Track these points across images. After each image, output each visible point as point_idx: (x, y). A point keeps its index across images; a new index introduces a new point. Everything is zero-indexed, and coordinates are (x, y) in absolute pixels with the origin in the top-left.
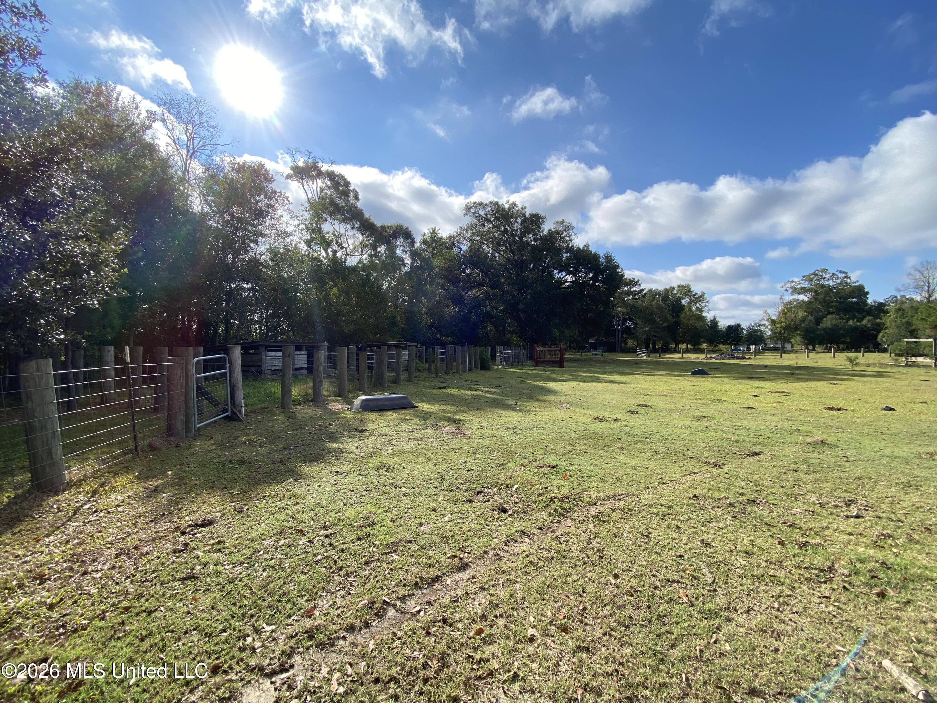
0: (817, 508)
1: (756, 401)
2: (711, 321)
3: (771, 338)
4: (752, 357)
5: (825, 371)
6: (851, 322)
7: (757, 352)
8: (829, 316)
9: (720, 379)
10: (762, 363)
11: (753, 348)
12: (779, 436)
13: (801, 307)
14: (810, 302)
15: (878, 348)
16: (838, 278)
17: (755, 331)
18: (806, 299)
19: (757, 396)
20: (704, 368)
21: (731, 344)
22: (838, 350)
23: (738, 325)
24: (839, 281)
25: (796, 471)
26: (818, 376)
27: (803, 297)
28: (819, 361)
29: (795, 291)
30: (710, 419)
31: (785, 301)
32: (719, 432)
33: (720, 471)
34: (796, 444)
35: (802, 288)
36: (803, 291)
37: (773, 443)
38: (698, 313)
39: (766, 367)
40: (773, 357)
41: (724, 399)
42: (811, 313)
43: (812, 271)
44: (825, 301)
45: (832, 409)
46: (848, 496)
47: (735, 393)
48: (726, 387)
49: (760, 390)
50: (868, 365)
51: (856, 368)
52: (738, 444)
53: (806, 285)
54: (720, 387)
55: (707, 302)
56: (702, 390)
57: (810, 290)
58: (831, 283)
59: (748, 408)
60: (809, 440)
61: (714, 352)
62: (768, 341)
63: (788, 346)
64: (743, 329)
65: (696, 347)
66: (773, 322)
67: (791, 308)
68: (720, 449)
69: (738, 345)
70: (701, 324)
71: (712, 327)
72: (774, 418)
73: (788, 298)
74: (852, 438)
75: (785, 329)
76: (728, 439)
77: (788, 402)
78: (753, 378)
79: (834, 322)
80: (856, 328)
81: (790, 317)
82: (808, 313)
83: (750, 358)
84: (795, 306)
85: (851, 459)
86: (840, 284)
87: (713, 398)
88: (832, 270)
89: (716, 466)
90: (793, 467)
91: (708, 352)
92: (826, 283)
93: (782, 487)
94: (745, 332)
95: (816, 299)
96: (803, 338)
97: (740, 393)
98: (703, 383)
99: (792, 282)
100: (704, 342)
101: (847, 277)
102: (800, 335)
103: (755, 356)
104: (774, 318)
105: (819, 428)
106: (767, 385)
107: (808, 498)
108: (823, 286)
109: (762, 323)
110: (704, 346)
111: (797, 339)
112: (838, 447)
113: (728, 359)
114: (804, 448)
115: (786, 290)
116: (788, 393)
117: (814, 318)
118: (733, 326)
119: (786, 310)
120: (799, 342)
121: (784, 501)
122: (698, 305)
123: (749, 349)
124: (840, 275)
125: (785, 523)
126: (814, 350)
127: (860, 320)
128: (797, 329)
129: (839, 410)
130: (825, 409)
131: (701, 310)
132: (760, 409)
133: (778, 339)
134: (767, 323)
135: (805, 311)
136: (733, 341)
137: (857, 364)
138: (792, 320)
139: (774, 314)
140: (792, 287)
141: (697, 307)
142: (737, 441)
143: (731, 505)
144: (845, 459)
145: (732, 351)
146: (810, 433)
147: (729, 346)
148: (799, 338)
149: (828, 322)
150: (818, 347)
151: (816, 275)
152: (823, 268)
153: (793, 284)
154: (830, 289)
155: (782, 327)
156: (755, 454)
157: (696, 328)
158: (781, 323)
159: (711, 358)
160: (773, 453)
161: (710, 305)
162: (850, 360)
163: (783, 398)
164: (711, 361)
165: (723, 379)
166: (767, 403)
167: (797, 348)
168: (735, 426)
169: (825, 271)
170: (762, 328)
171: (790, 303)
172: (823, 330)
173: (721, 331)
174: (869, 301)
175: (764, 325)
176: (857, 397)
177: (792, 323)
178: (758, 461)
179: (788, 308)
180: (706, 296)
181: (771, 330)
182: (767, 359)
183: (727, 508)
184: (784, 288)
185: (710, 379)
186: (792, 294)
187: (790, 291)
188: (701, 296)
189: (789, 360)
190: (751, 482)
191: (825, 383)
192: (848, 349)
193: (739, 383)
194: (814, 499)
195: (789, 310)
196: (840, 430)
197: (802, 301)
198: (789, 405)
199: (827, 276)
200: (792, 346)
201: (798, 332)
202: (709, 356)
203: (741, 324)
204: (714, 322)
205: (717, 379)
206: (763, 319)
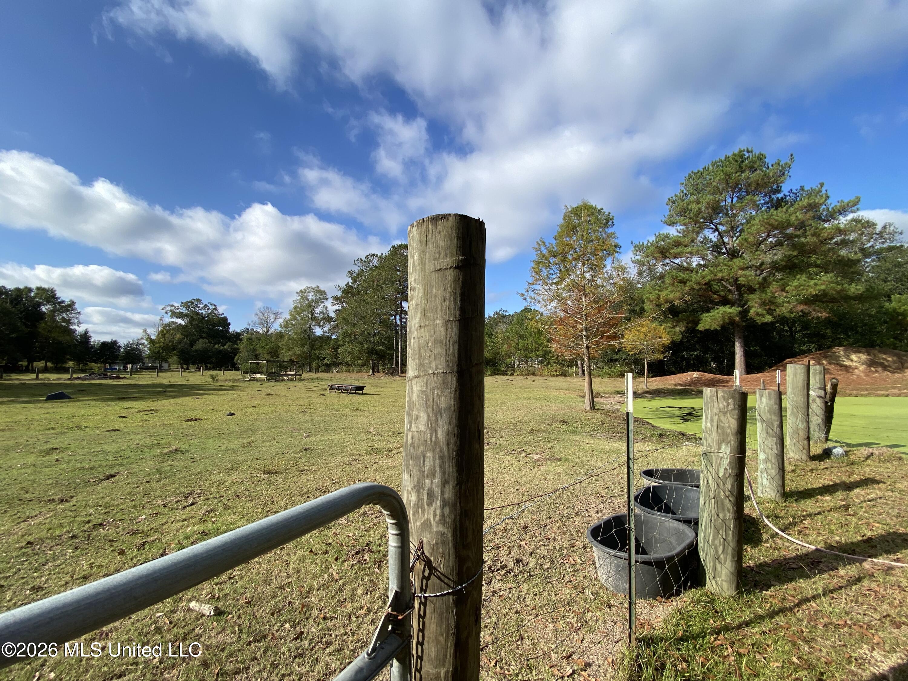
0: (161, 509)
1: (122, 422)
2: (81, 336)
3: (149, 357)
4: (128, 376)
5: (193, 387)
6: (217, 346)
7: (133, 371)
8: (201, 340)
9: (84, 403)
10: (137, 383)
11: (129, 367)
12: (139, 453)
13: (178, 330)
14: (185, 327)
15: (235, 368)
16: (209, 309)
17: (133, 349)
18: (183, 323)
19: (124, 417)
20: (64, 391)
21: (105, 363)
22: (206, 369)
23: (115, 343)
24: (210, 311)
25: (148, 482)
26: (186, 392)
27: (180, 321)
28: (190, 379)
29: (174, 314)
30: (62, 450)
31: (164, 323)
32: (72, 463)
33: (67, 505)
34: (154, 457)
35: (181, 313)
36: (181, 315)
37: (132, 461)
38: (64, 324)
39: (140, 386)
40: (149, 376)
41: (85, 424)
42: (186, 336)
43: (189, 300)
44: (198, 326)
45: (191, 420)
46: (187, 491)
47: (99, 417)
48: (91, 411)
49: (130, 410)
50: (225, 381)
51: (216, 384)
52: (94, 471)
53: (184, 310)
54: (83, 412)
55: (78, 313)
56: (58, 417)
57: (186, 316)
58: (204, 312)
59: (112, 430)
60: (166, 450)
61: (83, 371)
62: (146, 360)
63: (165, 366)
64: (120, 347)
65: (59, 365)
66: (152, 341)
67: (170, 329)
68: (70, 481)
69: (113, 363)
70: (68, 338)
71: (81, 342)
72: (140, 437)
73: (168, 319)
74: (201, 442)
75: (163, 349)
76: (82, 468)
77: (155, 420)
78: (124, 398)
79: (204, 345)
80: (220, 351)
81: (168, 338)
82: (185, 336)
83: (125, 378)
84: (173, 329)
85: (196, 460)
86: (211, 314)
87: (71, 425)
88: (205, 301)
89: (62, 501)
90: (148, 478)
91: (74, 372)
92: (200, 312)
93: (133, 500)
94: (122, 350)
95: (191, 324)
96: (179, 358)
97: (106, 416)
98: (61, 409)
99: (172, 306)
100: (71, 360)
101: (216, 309)
102: (176, 355)
103: (131, 375)
104: (153, 337)
105: (177, 439)
106: (137, 405)
107: (154, 502)
108: (198, 314)
109: (141, 342)
110: (71, 364)
111: (174, 359)
112: (188, 452)
113: (98, 379)
114: (160, 459)
115: (166, 313)
116: (156, 410)
117: (190, 341)
118: (108, 343)
119: (165, 331)
120: (175, 362)
121: (132, 513)
122: (65, 315)
123: (125, 368)
124: (211, 307)
125: (128, 533)
126: (188, 369)
127: (223, 345)
128: (174, 349)
129: (196, 420)
130: (185, 421)
131: (68, 322)
132: (125, 430)
133: (156, 359)
134: (146, 342)
135: (182, 334)
136: (107, 359)
137: (217, 381)
138: (170, 342)
139: (153, 333)
140: (171, 311)
141: (63, 318)
142: (91, 468)
143: (74, 537)
144: (192, 460)
145: (105, 370)
146: (169, 444)
147: (103, 365)
148: (175, 358)
149: (200, 345)
150: (192, 367)
151: (192, 303)
152: (198, 298)
153: (172, 308)
154: (202, 317)
155: (160, 347)
156: (112, 476)
157: (60, 342)
158: (160, 343)
159: (78, 378)
160: (130, 471)
161: (81, 318)
162: (212, 377)
163: (150, 416)
164: (77, 382)
165: (88, 403)
166: (133, 423)
167: (174, 367)
168: (94, 452)
169: (199, 301)
170: (141, 347)
171: (169, 325)
172: (196, 351)
173: (93, 347)
174: (231, 330)
175: (143, 344)
176: (212, 407)
177: (170, 344)
178: (113, 483)
179: (167, 329)
180: (77, 306)
181: (150, 349)
182: (143, 378)
183: (68, 541)
184: (164, 311)
185: (71, 404)
186: (171, 317)
187: (170, 314)
188: (69, 306)
189: (165, 378)
190: (101, 506)
191: (190, 398)
192: (214, 368)
193: (108, 406)
194: (160, 502)
195: (168, 331)
196: (193, 437)
197: (180, 324)
198: (155, 422)
199: (201, 306)
200: (169, 365)
201: (175, 352)
202: (75, 376)
203: (118, 340)
204: (86, 337)
205: (81, 403)
206: (142, 338)
